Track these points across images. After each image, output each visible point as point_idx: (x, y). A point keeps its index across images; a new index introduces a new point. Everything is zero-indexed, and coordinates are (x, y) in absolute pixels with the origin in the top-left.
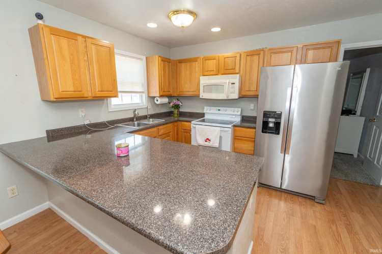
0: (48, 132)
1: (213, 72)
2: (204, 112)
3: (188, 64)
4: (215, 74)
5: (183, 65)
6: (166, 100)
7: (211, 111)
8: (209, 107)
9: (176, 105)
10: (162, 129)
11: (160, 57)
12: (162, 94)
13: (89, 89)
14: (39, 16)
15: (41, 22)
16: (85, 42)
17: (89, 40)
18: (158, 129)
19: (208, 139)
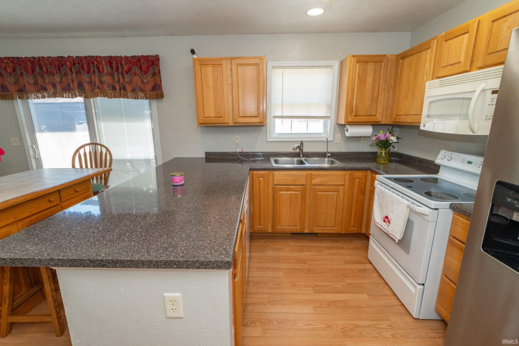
0: (206, 153)
1: (457, 66)
2: (438, 161)
3: (415, 57)
4: (460, 70)
5: (407, 60)
6: (367, 131)
7: (452, 164)
8: (449, 153)
9: (381, 142)
10: (319, 176)
11: (353, 56)
12: (350, 120)
13: (231, 114)
14: (193, 52)
15: (195, 56)
16: (231, 63)
17: (235, 62)
18: (312, 174)
19: (387, 217)
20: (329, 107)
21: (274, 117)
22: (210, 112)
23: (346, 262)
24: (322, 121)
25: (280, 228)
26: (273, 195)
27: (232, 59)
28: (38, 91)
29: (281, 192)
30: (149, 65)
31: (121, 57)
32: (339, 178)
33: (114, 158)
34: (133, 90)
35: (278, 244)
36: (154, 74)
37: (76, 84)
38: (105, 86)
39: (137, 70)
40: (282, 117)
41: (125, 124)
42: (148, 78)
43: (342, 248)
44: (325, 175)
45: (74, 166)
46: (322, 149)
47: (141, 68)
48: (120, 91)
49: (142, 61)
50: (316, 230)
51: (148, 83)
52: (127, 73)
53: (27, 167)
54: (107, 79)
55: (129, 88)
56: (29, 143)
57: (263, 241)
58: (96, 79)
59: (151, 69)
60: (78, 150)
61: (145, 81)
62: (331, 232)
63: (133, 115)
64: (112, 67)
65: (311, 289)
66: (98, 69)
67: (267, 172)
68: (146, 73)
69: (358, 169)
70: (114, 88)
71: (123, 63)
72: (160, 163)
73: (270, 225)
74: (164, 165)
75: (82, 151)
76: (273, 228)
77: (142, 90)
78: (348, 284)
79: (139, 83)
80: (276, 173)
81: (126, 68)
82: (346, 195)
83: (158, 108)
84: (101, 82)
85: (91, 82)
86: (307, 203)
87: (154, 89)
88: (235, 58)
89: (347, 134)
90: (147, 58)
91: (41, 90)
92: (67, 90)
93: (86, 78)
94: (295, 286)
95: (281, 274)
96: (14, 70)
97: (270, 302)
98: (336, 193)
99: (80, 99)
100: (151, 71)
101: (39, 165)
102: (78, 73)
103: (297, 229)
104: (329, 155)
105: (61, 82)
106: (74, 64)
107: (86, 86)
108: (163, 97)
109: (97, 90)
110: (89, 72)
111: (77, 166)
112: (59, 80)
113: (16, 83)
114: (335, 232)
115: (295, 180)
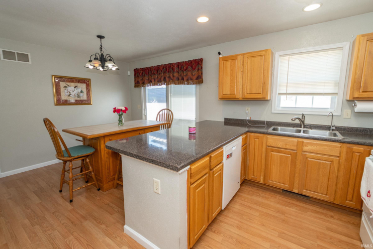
0: (225, 119)
10: (312, 144)
11: (363, 36)
12: (356, 96)
13: (241, 92)
14: (219, 53)
15: (221, 56)
16: (243, 58)
17: (246, 56)
18: (303, 142)
19: (369, 192)
20: (337, 84)
21: (279, 94)
22: (227, 91)
23: (328, 229)
24: (329, 97)
25: (270, 182)
26: (266, 154)
27: (244, 54)
28: (149, 83)
29: (272, 153)
30: (197, 65)
31: (183, 62)
32: (334, 149)
33: (174, 118)
34: (187, 80)
35: (267, 194)
36: (198, 70)
37: (163, 78)
38: (175, 78)
39: (190, 68)
40: (286, 94)
41: (183, 99)
42: (195, 72)
43: (332, 217)
44: (317, 145)
45: (157, 120)
46: (327, 123)
47: (192, 67)
48: (181, 80)
49: (193, 63)
50: (305, 192)
51: (195, 75)
52: (185, 70)
53: (141, 118)
54: (176, 74)
55: (185, 78)
56: (144, 108)
57: (256, 189)
58: (171, 75)
59: (197, 67)
60: (159, 112)
61: (194, 74)
62: (322, 199)
63: (186, 94)
64: (178, 68)
65: (277, 233)
66: (173, 69)
67: (262, 135)
68: (194, 69)
69: (358, 144)
70: (179, 79)
71: (184, 65)
72: (198, 121)
73: (262, 178)
74: (200, 122)
75: (161, 113)
76: (264, 180)
77: (191, 79)
78: (318, 245)
79: (190, 76)
80: (269, 137)
81: (185, 68)
82: (342, 167)
83: (199, 89)
84: (173, 76)
85: (169, 77)
86: (298, 166)
87: (197, 78)
88: (247, 54)
89: (356, 110)
90: (195, 61)
91: (151, 82)
92: (159, 82)
93: (167, 75)
94: (264, 225)
95: (257, 214)
96: (142, 74)
97: (238, 226)
98: (330, 163)
99: (164, 86)
100: (197, 68)
101: (146, 119)
102: (164, 72)
103: (286, 186)
104: (334, 128)
105: (157, 78)
106: (163, 68)
107: (167, 79)
108: (202, 82)
109: (171, 81)
110: (169, 72)
111: (158, 120)
112: (156, 77)
113: (142, 80)
114: (327, 200)
115: (286, 144)
